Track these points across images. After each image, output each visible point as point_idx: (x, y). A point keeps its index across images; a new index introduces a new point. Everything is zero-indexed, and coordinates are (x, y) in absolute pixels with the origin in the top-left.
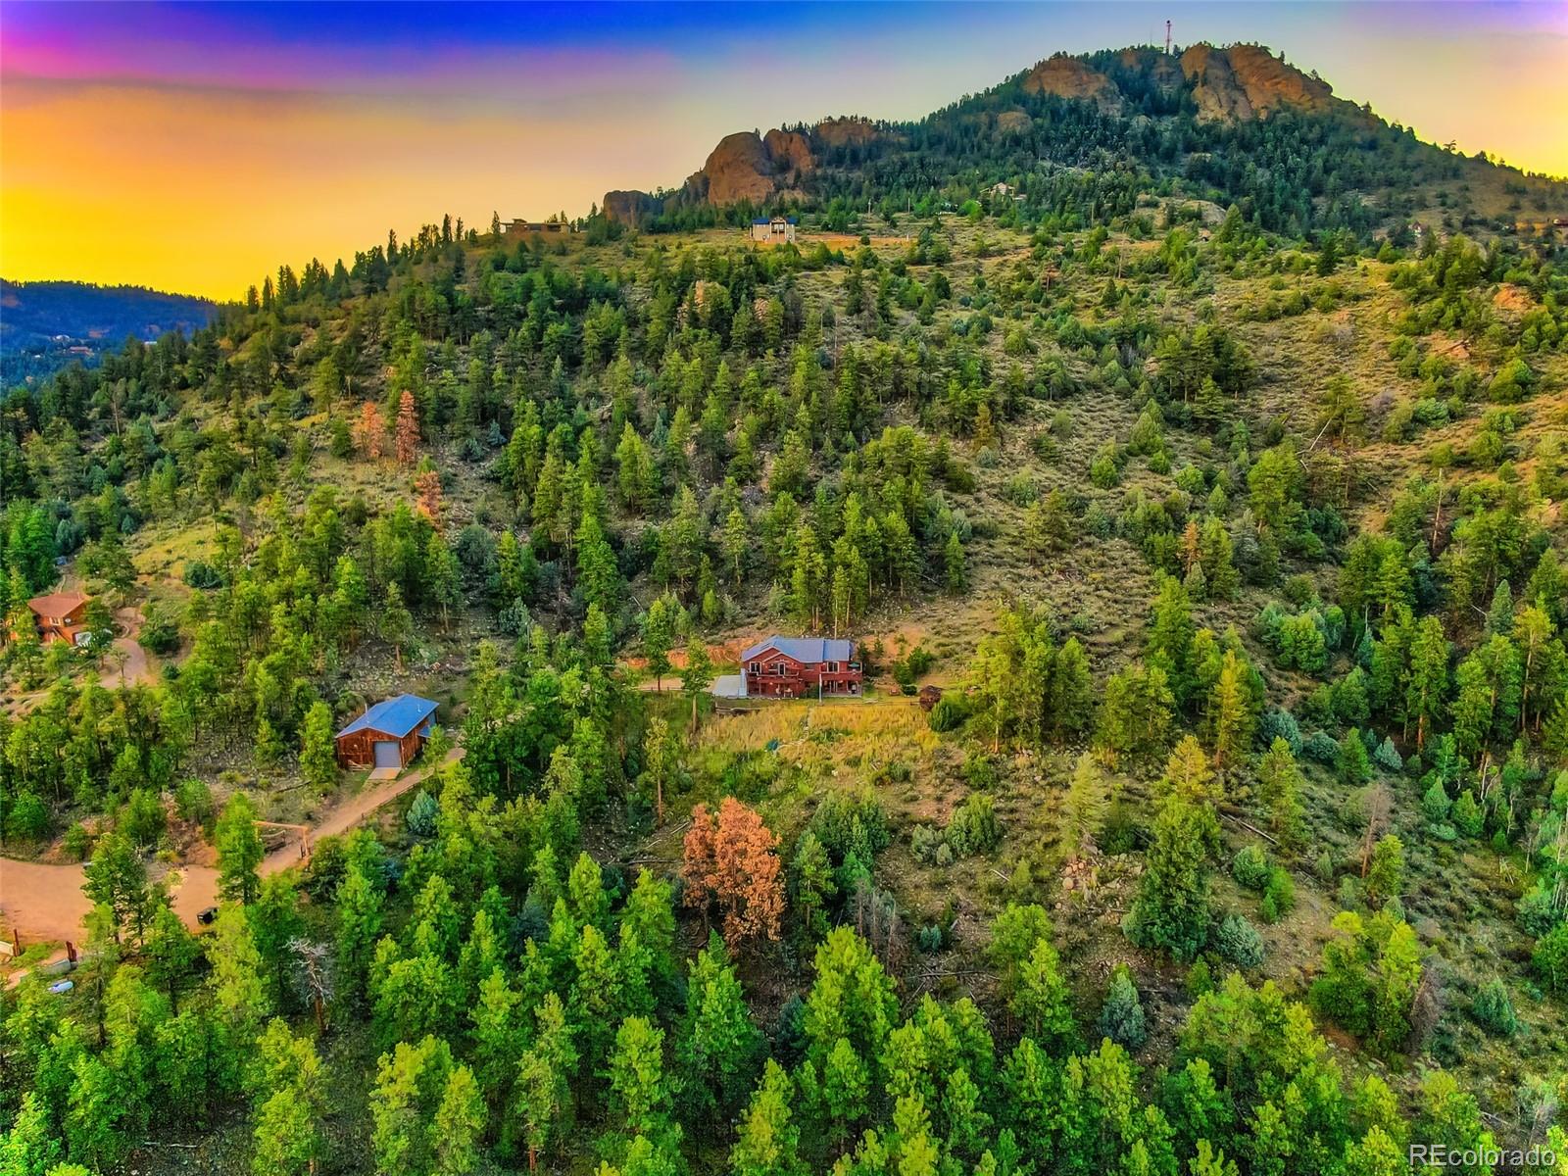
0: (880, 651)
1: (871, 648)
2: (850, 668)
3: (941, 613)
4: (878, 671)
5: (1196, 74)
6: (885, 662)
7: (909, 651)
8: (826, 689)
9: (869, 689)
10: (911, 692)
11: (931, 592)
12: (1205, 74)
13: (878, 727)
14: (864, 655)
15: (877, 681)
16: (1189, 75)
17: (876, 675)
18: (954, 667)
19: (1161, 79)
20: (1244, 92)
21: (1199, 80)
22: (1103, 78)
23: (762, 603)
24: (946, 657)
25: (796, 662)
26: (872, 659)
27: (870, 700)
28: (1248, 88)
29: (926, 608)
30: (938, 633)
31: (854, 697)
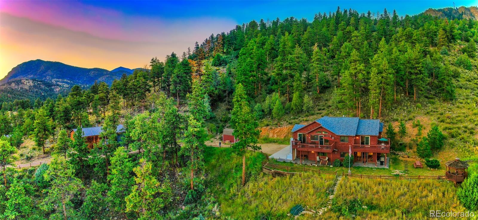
0: (403, 132)
1: (397, 130)
2: (380, 142)
3: (440, 110)
4: (402, 147)
5: (462, 12)
6: (406, 140)
7: (425, 133)
8: (356, 158)
9: (396, 162)
10: (435, 166)
11: (432, 98)
12: (465, 12)
13: (405, 202)
14: (391, 134)
15: (401, 155)
16: (461, 13)
17: (401, 150)
18: (461, 144)
19: (454, 14)
20: (474, 17)
21: (464, 13)
22: (441, 12)
23: (330, 103)
24: (453, 137)
25: (333, 134)
26: (398, 138)
27: (397, 172)
28: (475, 16)
29: (430, 107)
30: (442, 121)
31: (382, 169)
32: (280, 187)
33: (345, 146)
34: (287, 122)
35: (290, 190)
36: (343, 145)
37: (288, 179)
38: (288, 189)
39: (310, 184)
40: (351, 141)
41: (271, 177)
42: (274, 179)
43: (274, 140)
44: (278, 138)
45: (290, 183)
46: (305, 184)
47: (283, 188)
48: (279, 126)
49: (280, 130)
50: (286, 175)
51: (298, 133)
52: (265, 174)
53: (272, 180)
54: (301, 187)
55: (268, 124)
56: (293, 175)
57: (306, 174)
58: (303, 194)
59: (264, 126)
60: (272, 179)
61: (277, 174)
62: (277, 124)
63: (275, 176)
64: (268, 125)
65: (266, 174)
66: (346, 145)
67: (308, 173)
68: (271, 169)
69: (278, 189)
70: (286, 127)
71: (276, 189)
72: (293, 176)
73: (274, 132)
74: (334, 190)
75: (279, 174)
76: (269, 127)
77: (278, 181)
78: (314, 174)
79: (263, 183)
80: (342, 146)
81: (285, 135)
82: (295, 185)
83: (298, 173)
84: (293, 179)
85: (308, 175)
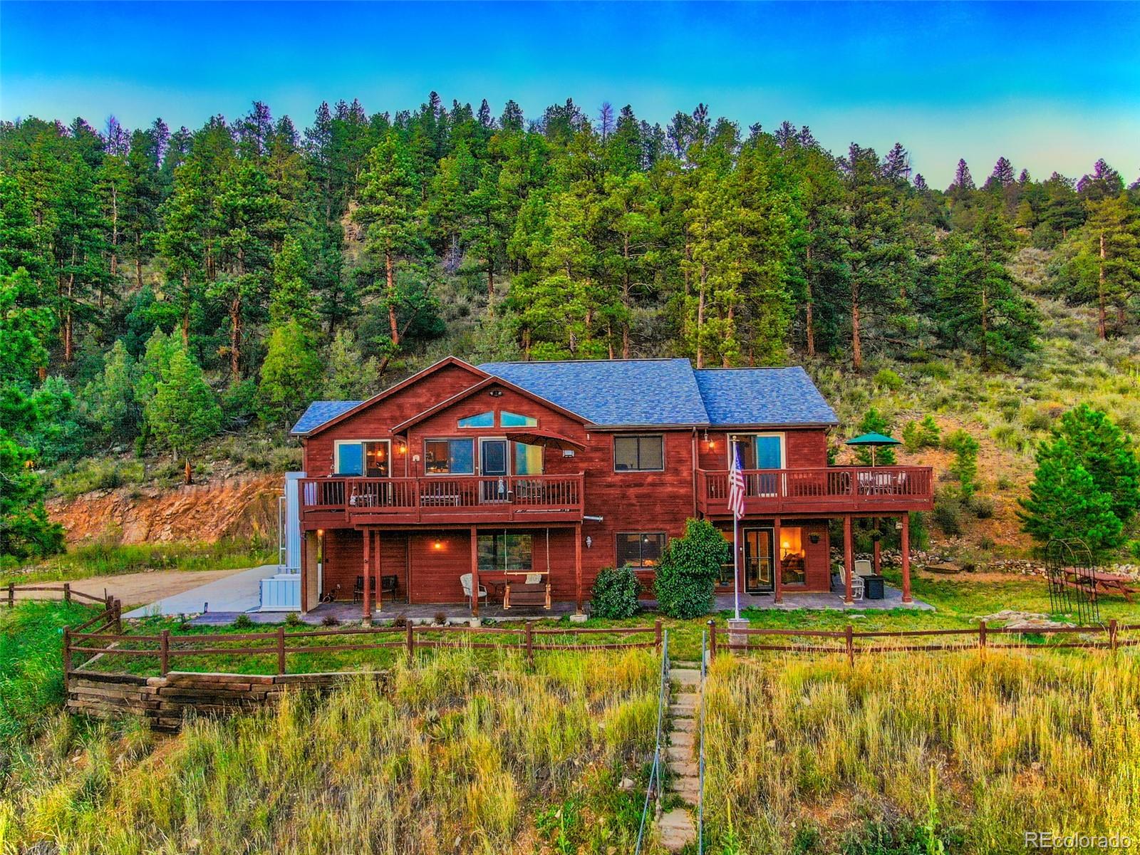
31: (907, 611)
32: (216, 806)
33: (648, 496)
34: (238, 460)
35: (305, 812)
36: (632, 492)
37: (285, 723)
38: (286, 809)
39: (477, 740)
40: (680, 461)
41: (136, 734)
42: (167, 743)
43: (156, 553)
44: (184, 542)
45: (306, 754)
46: (436, 744)
47: (243, 804)
48: (190, 482)
49: (192, 500)
50: (264, 699)
51: (338, 444)
52: (82, 723)
53: (149, 761)
54: (404, 773)
55: (115, 478)
56: (326, 686)
57: (428, 674)
58: (428, 831)
59: (90, 490)
60: (150, 749)
61: (192, 700)
62: (173, 474)
63: (172, 722)
64: (113, 483)
65: (95, 722)
66: (653, 485)
67: (442, 661)
68: (139, 676)
69: (204, 819)
70: (229, 484)
71: (177, 821)
72: (325, 694)
73: (154, 514)
74: (676, 767)
75: (212, 699)
76: (119, 494)
77: (205, 759)
78: (490, 665)
79: (61, 795)
80: (624, 496)
81: (224, 527)
82: (350, 759)
83: (368, 670)
84: (328, 722)
85: (443, 677)
